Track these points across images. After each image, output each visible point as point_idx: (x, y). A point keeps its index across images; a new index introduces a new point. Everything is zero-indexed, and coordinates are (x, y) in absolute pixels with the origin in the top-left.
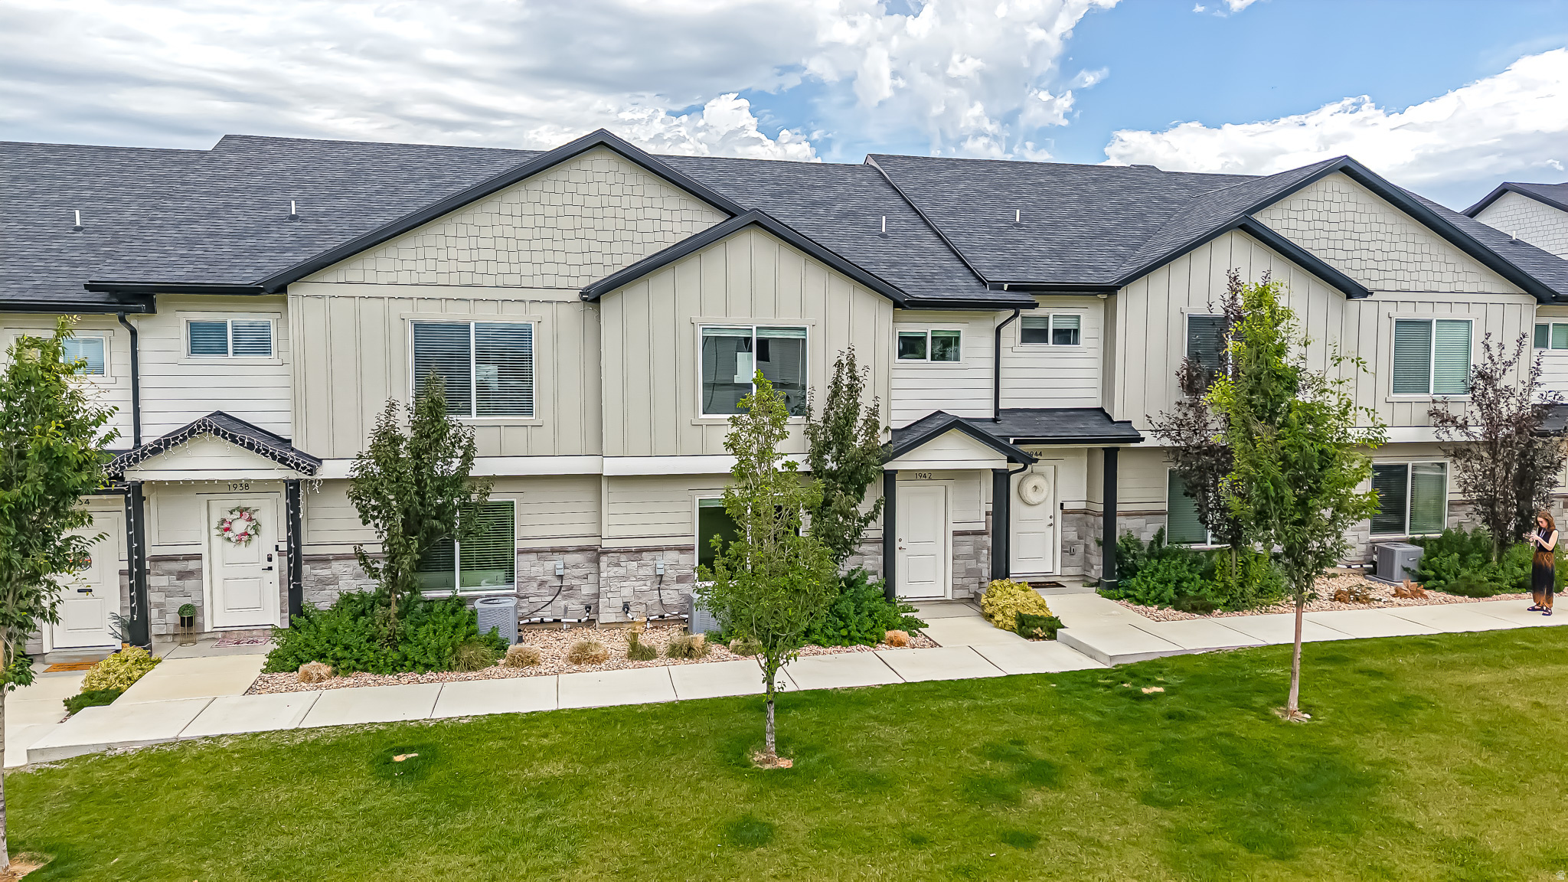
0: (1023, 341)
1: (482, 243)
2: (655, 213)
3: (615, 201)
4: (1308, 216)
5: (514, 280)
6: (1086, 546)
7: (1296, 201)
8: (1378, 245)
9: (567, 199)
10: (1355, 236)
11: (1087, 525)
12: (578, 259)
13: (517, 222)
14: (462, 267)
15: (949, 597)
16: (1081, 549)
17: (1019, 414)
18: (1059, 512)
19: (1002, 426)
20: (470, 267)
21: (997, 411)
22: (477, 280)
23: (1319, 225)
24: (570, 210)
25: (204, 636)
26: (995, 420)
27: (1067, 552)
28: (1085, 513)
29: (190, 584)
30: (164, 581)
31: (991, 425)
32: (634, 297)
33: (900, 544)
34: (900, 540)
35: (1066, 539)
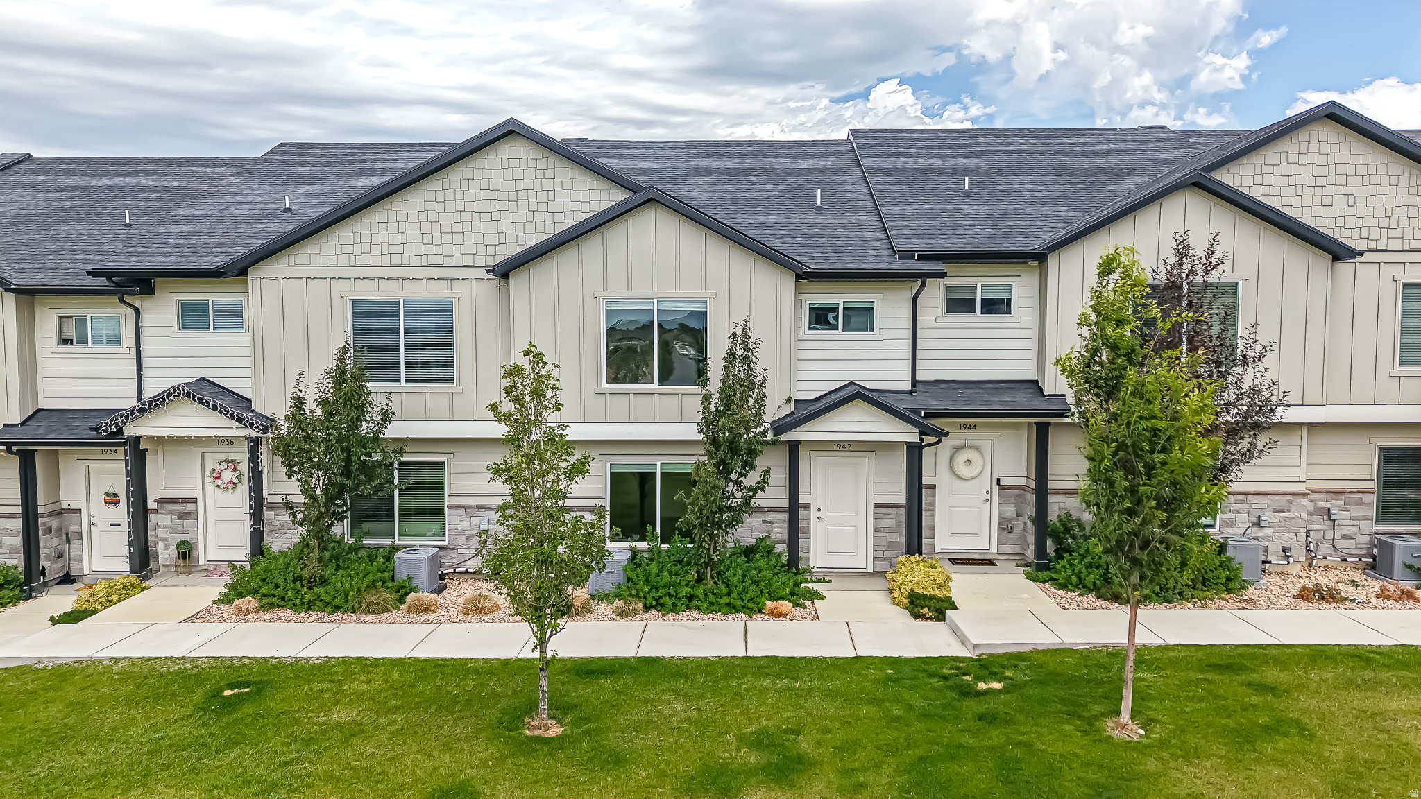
0: (948, 311)
1: (410, 227)
2: (565, 195)
3: (527, 185)
4: (1287, 170)
5: (437, 260)
6: (1025, 524)
7: (1271, 156)
8: (1379, 199)
9: (485, 184)
10: (1348, 191)
11: (1025, 502)
12: (492, 239)
13: (440, 207)
14: (392, 249)
15: (870, 569)
16: (1018, 527)
17: (943, 386)
18: (996, 488)
19: (917, 398)
20: (399, 249)
21: (914, 383)
22: (405, 261)
23: (1301, 180)
24: (487, 195)
25: (200, 568)
26: (911, 392)
27: (1004, 529)
28: (1024, 490)
29: (188, 523)
30: (167, 520)
31: (906, 397)
32: (541, 272)
33: (819, 514)
34: (819, 510)
35: (1003, 516)
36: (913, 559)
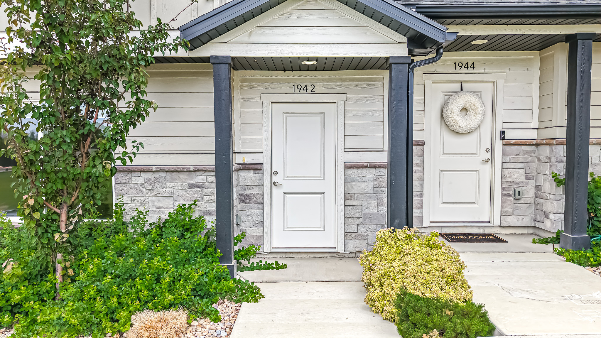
6: (538, 188)
11: (539, 161)
15: (340, 249)
16: (530, 192)
18: (499, 143)
27: (510, 195)
28: (537, 145)
33: (275, 179)
34: (276, 173)
35: (508, 179)
36: (399, 233)
